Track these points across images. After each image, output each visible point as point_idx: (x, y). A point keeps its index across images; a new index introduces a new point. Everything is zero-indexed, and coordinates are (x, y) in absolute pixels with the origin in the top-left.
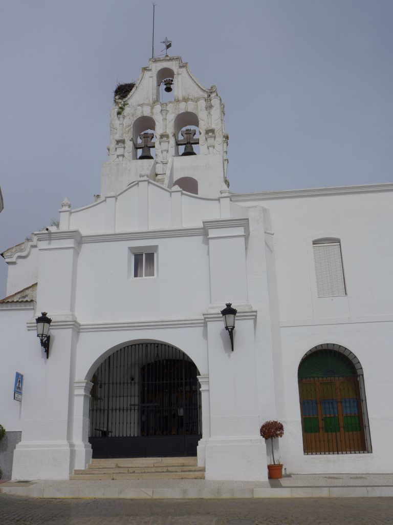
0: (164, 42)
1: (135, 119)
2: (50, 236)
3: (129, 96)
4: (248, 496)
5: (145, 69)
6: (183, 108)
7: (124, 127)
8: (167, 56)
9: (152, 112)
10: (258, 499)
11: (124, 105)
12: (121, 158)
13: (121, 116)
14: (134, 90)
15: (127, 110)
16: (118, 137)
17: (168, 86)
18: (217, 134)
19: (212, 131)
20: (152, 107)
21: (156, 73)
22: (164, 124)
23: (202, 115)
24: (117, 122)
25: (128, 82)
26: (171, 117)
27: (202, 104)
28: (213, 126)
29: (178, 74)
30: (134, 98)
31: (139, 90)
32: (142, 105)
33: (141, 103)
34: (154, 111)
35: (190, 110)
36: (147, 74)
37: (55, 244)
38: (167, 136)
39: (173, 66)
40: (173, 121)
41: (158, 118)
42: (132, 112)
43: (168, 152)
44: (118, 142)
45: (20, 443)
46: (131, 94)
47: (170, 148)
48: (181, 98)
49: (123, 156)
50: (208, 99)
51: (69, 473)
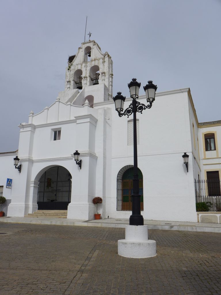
0: (89, 34)
1: (75, 71)
2: (23, 127)
3: (73, 61)
4: (72, 225)
5: (80, 48)
6: (93, 64)
7: (70, 75)
8: (90, 40)
9: (81, 67)
10: (76, 226)
11: (71, 65)
12: (69, 89)
13: (69, 71)
14: (75, 58)
15: (72, 67)
16: (68, 80)
17: (90, 54)
18: (106, 74)
19: (104, 73)
20: (82, 65)
21: (84, 49)
22: (86, 73)
23: (101, 66)
24: (68, 73)
25: (73, 55)
26: (89, 68)
27: (101, 61)
28: (105, 71)
29: (93, 48)
30: (76, 61)
31: (77, 58)
32: (77, 65)
33: (78, 63)
34: (82, 67)
35: (96, 64)
36: (81, 50)
37: (25, 129)
38: (87, 77)
39: (91, 45)
40: (89, 70)
41: (84, 70)
42: (74, 68)
43: (86, 84)
44: (68, 82)
45: (10, 204)
46: (74, 60)
47: (87, 82)
48: (93, 59)
49: (70, 88)
50: (104, 59)
51: (25, 215)
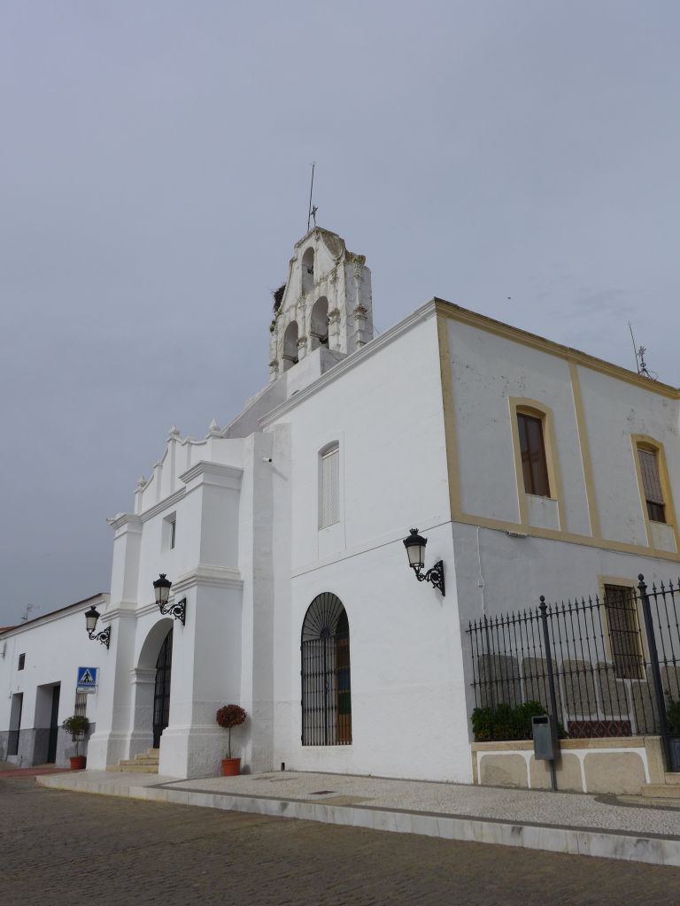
1: (286, 328)
2: (117, 525)
3: (282, 303)
5: (292, 261)
6: (317, 294)
7: (277, 345)
9: (296, 315)
11: (278, 315)
13: (274, 332)
14: (285, 293)
15: (280, 321)
16: (272, 359)
18: (342, 315)
19: (337, 312)
20: (296, 308)
21: (301, 260)
22: (305, 325)
23: (330, 296)
24: (272, 341)
26: (309, 311)
27: (331, 278)
28: (339, 305)
29: (316, 248)
30: (288, 301)
31: (289, 290)
32: (289, 310)
33: (290, 306)
34: (297, 312)
35: (322, 294)
36: (295, 265)
37: (121, 531)
38: (305, 340)
39: (313, 242)
40: (310, 316)
41: (300, 320)
42: (283, 322)
45: (93, 734)
46: (284, 299)
48: (318, 280)
50: (335, 270)
51: (107, 764)
